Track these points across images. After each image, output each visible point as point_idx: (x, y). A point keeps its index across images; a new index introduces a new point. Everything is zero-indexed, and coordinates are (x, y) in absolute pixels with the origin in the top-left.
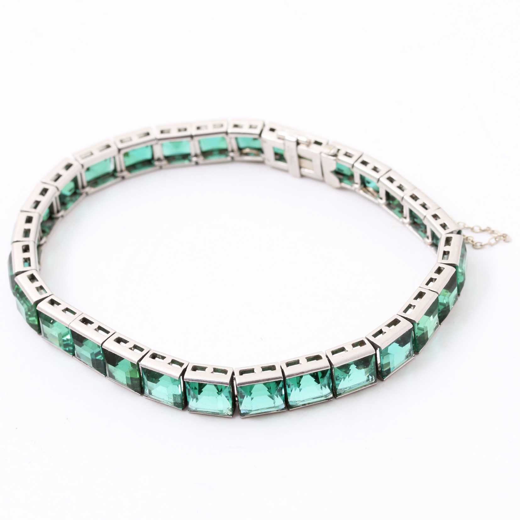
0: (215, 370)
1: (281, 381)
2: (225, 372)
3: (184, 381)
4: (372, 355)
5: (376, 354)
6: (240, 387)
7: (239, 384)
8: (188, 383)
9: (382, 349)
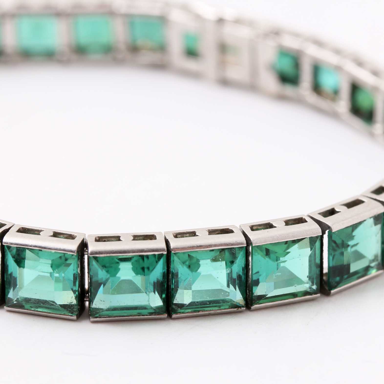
0: (56, 235)
1: (162, 255)
2: (71, 237)
3: (3, 244)
4: (317, 237)
5: (322, 237)
6: (93, 257)
7: (92, 253)
8: (9, 247)
9: (333, 231)
